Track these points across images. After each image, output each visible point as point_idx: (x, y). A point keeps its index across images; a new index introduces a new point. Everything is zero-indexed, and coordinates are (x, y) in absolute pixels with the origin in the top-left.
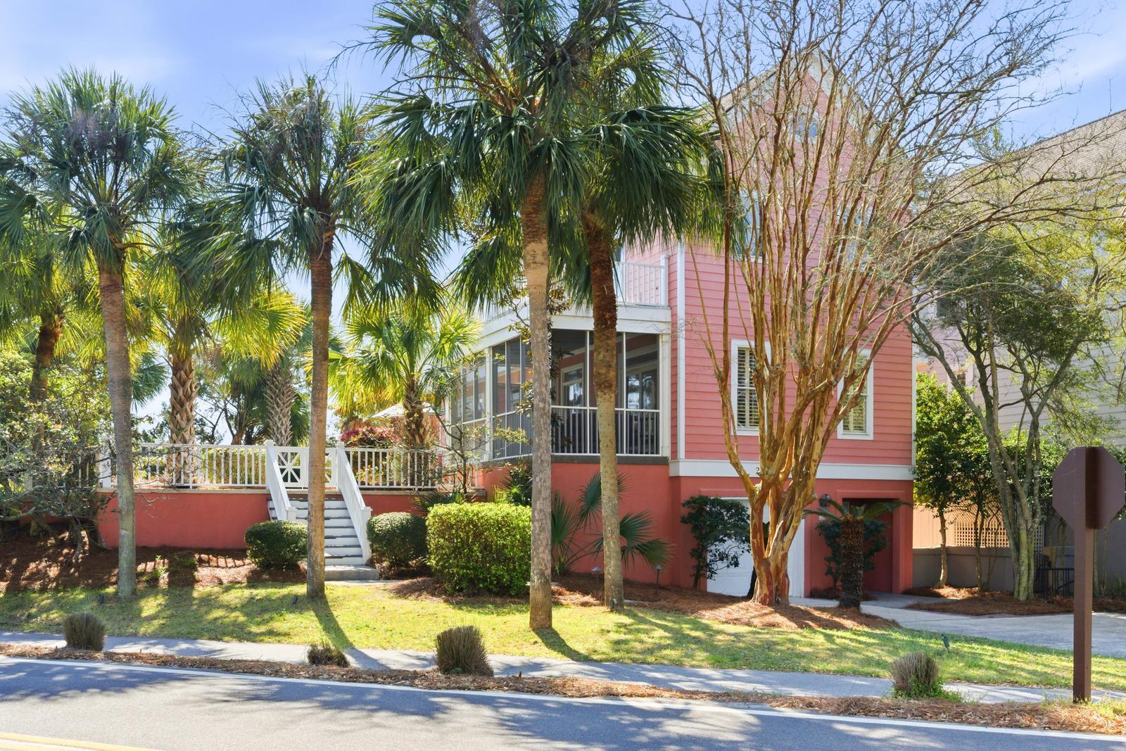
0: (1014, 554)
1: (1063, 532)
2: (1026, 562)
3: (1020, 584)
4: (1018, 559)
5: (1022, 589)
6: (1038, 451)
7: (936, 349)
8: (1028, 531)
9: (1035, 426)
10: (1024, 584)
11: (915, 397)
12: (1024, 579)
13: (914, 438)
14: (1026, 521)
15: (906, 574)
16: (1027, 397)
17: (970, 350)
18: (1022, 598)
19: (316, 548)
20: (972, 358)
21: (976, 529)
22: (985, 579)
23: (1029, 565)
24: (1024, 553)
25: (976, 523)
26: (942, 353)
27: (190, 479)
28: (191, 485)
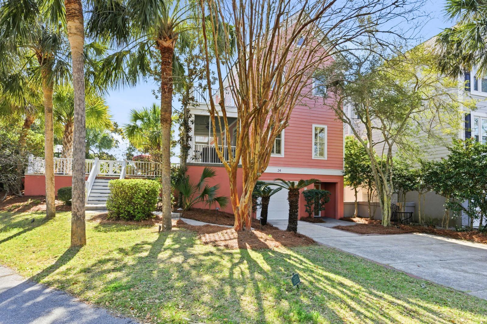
0: (381, 205)
1: (405, 197)
2: (387, 209)
3: (384, 219)
4: (383, 208)
5: (385, 221)
6: (392, 161)
7: (347, 120)
8: (387, 196)
9: (390, 150)
10: (386, 219)
11: (344, 144)
12: (386, 217)
13: (344, 159)
14: (387, 192)
15: (341, 211)
16: (386, 140)
17: (363, 122)
18: (385, 225)
19: (48, 197)
20: (364, 126)
21: (368, 195)
22: (372, 215)
23: (388, 211)
24: (386, 205)
25: (368, 193)
26: (350, 122)
27: (64, 171)
28: (64, 173)
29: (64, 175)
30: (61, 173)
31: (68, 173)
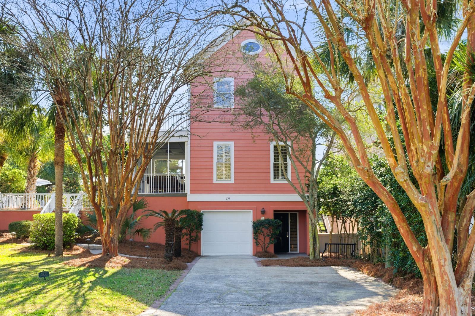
8: (312, 224)
27: (26, 207)
28: (26, 208)
29: (26, 210)
30: (24, 208)
31: (29, 208)
